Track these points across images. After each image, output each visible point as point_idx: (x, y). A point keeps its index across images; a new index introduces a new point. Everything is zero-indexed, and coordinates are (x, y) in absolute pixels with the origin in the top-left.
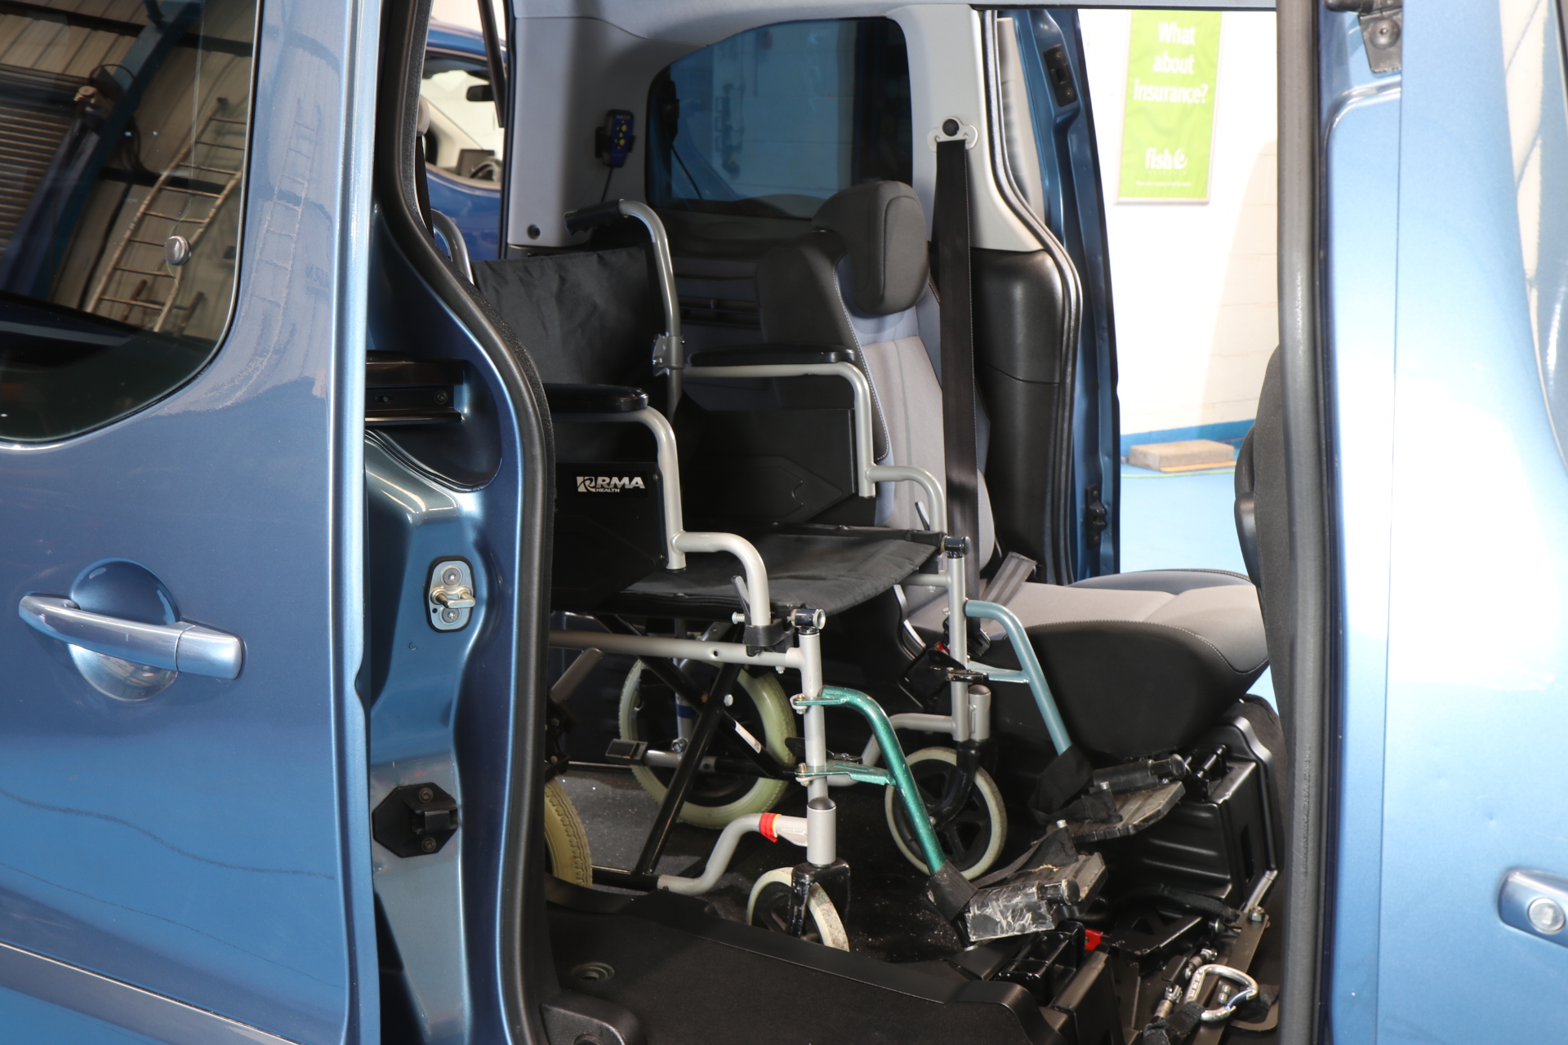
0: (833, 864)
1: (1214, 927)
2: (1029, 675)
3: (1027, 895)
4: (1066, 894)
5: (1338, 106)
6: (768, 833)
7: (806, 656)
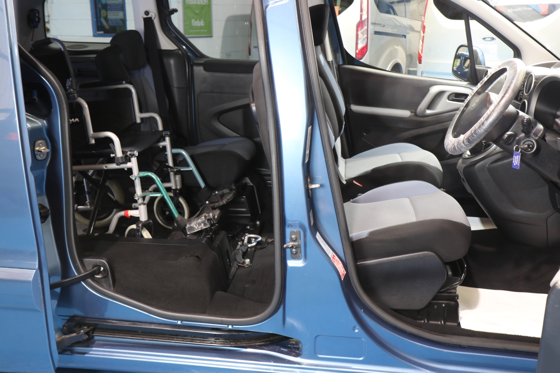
0: (147, 221)
1: (248, 228)
2: (192, 167)
3: (202, 219)
4: (212, 217)
5: (267, 7)
6: (127, 215)
7: (133, 164)
